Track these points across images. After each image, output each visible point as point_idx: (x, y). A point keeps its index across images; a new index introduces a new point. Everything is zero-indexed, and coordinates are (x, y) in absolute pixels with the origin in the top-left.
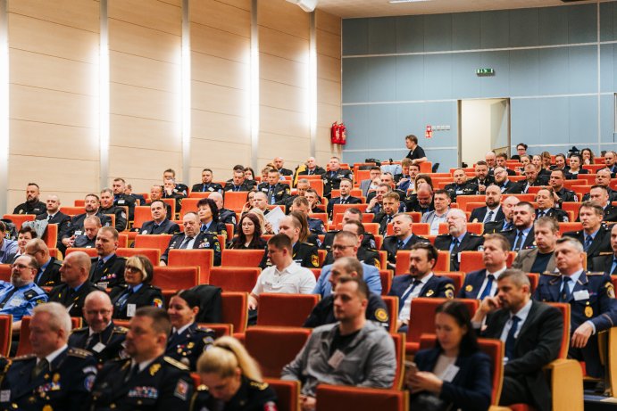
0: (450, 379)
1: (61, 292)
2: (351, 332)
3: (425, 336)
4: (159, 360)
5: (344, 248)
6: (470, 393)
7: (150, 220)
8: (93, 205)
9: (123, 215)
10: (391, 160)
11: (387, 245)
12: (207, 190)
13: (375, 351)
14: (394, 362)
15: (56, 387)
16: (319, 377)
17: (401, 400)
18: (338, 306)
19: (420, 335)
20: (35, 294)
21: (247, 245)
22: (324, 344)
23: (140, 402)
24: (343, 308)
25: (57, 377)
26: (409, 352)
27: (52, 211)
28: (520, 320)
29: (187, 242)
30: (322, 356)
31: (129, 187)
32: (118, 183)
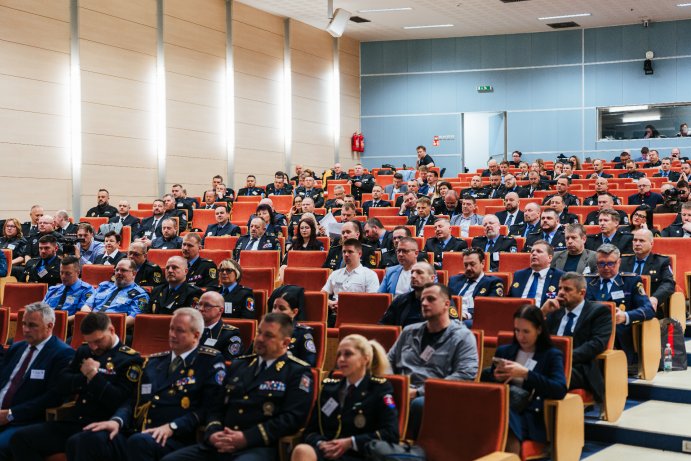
0: (532, 368)
1: (162, 291)
2: (439, 330)
3: (502, 333)
4: (284, 358)
5: (408, 251)
6: (551, 381)
7: (214, 223)
8: (160, 209)
9: (185, 218)
10: (404, 166)
11: (431, 247)
12: (251, 194)
13: (461, 346)
14: (476, 356)
15: (192, 381)
16: (414, 369)
17: (503, 392)
18: (425, 306)
19: (497, 332)
20: (138, 293)
21: (305, 246)
22: (415, 341)
23: (270, 395)
24: (429, 308)
25: (191, 372)
26: (488, 344)
27: (124, 215)
28: (575, 316)
29: (252, 244)
30: (414, 351)
31: (185, 192)
32: (176, 188)
